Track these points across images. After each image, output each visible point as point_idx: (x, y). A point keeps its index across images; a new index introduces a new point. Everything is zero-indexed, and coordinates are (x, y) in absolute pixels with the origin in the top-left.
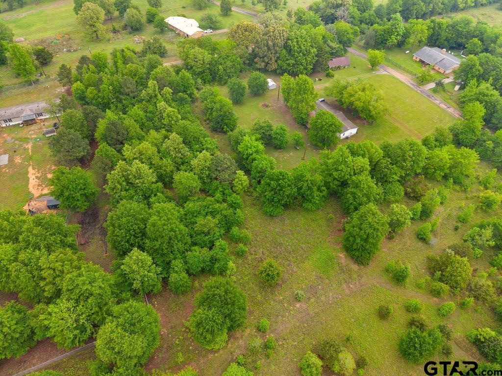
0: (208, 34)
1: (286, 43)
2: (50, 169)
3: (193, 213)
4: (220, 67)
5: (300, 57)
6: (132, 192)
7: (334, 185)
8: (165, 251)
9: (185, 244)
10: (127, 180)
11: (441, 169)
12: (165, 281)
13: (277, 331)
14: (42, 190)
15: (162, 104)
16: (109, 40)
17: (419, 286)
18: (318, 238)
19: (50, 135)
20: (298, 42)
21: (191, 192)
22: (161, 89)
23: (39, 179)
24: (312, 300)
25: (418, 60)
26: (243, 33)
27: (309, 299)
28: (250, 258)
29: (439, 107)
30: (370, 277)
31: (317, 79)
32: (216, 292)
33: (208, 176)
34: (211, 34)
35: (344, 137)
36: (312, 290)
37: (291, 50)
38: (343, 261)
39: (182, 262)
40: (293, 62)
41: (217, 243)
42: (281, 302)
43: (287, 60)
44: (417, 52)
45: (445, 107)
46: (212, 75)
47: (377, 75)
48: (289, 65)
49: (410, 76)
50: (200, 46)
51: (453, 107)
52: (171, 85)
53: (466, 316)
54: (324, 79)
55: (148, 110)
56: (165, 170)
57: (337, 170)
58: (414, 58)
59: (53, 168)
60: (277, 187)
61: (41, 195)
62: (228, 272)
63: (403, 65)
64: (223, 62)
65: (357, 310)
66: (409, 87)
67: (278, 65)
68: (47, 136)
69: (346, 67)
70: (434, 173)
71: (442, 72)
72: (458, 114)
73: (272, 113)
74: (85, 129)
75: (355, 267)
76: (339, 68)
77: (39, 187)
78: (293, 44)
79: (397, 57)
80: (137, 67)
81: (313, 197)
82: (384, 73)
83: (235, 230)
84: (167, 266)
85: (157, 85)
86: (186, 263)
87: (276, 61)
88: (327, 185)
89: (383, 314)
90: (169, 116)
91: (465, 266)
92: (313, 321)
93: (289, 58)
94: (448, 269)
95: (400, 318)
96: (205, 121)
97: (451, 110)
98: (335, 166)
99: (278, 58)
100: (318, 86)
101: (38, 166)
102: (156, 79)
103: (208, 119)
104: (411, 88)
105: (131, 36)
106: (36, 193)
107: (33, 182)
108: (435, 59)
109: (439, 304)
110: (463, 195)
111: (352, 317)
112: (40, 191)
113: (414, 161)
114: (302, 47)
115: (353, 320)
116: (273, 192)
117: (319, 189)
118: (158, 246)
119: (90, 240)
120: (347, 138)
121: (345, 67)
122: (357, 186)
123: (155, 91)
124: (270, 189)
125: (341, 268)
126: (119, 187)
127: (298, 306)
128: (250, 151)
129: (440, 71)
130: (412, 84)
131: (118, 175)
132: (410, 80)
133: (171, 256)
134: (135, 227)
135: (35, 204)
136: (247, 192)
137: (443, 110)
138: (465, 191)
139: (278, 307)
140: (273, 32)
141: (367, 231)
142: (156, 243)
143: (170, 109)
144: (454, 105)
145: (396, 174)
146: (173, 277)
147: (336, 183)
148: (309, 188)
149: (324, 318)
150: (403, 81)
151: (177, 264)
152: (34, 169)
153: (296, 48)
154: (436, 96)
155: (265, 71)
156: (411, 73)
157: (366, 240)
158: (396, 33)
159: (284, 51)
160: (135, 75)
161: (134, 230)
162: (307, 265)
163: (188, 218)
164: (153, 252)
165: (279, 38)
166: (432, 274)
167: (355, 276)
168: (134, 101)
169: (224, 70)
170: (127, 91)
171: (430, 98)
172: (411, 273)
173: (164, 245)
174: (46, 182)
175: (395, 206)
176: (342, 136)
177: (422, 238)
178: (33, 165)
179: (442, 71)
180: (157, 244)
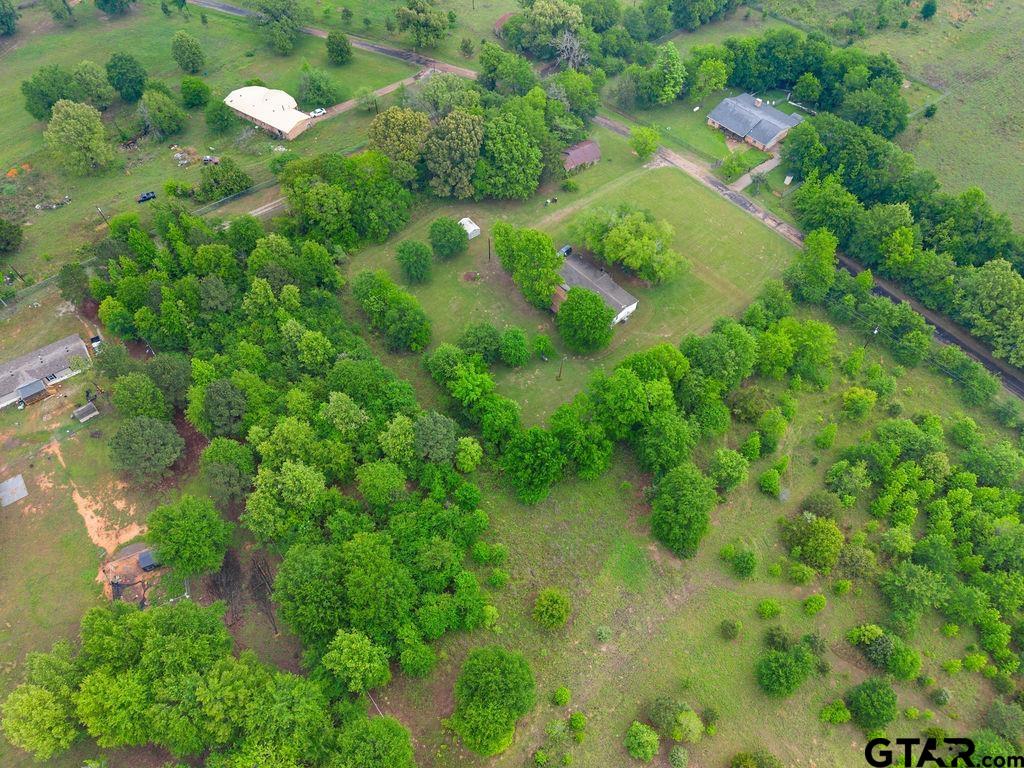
0: (319, 119)
1: (483, 146)
2: (114, 490)
3: (407, 537)
4: (372, 215)
5: (515, 171)
6: (293, 519)
7: (621, 434)
8: (385, 619)
9: (411, 596)
10: (280, 501)
11: (781, 363)
12: (394, 663)
13: (582, 698)
14: (117, 537)
15: (290, 325)
16: (122, 168)
17: (771, 573)
18: (613, 526)
19: (88, 418)
20: (504, 141)
21: (393, 496)
22: (278, 291)
23: (102, 516)
24: (623, 635)
25: (716, 126)
26: (398, 137)
27: (618, 633)
28: (513, 587)
29: (764, 226)
30: (701, 575)
31: (549, 201)
32: (490, 679)
33: (415, 458)
34: (324, 118)
35: (617, 321)
36: (620, 618)
37: (493, 158)
38: (657, 557)
39: (414, 626)
40: (503, 180)
41: (460, 581)
42: (577, 651)
43: (490, 177)
44: (713, 112)
45: (773, 224)
46: (359, 229)
47: (652, 171)
48: (495, 185)
49: (707, 164)
50: (325, 177)
51: (788, 222)
52: (292, 276)
53: (843, 605)
54: (561, 197)
55: (265, 337)
56: (337, 464)
57: (623, 410)
58: (710, 123)
59: (119, 488)
60: (535, 461)
61: (120, 548)
62: (488, 623)
63: (692, 144)
64: (373, 202)
65: (691, 634)
66: (709, 189)
67: (476, 188)
68: (82, 421)
69: (596, 163)
70: (770, 371)
71: (761, 148)
72: (795, 236)
73: (485, 291)
74: (161, 404)
75: (676, 564)
76: (582, 167)
77: (110, 532)
78: (496, 146)
79: (680, 124)
80: (216, 251)
81: (593, 462)
82: (662, 165)
83: (482, 548)
84: (392, 640)
85: (269, 287)
86: (420, 627)
87: (471, 181)
88: (610, 435)
89: (727, 632)
90: (310, 349)
91: (833, 535)
92: (630, 668)
93: (493, 173)
94: (810, 544)
95: (752, 632)
96: (372, 332)
97: (782, 229)
98: (619, 404)
99: (474, 176)
100: (553, 215)
101: (91, 488)
102: (263, 273)
103: (376, 328)
104: (712, 192)
105: (163, 148)
106: (108, 544)
107: (93, 524)
108: (747, 123)
109: (804, 595)
110: (819, 398)
111: (685, 648)
112: (114, 539)
113: (738, 364)
114: (514, 151)
115: (686, 652)
116: (529, 471)
117: (600, 445)
118: (371, 615)
119: (241, 615)
120: (622, 321)
121: (592, 163)
122: (659, 432)
123: (267, 297)
124: (524, 465)
125: (656, 571)
126: (271, 517)
127: (604, 649)
128: (473, 396)
129: (756, 145)
130: (713, 183)
131: (266, 498)
132: (710, 175)
133: (396, 623)
134: (329, 593)
135: (116, 568)
136: (482, 466)
137: (770, 230)
138: (821, 391)
139: (576, 659)
140: (456, 129)
141: (688, 516)
142: (368, 611)
143: (309, 334)
144: (787, 215)
145: (713, 390)
146: (407, 657)
147: (625, 430)
148: (585, 448)
149: (645, 659)
150: (697, 177)
151: (408, 633)
152: (84, 496)
153: (503, 155)
154: (758, 203)
155: (452, 199)
156: (707, 158)
157: (688, 527)
158: (672, 82)
159: (483, 163)
160: (217, 265)
161: (329, 599)
162: (604, 578)
163: (402, 547)
164: (365, 626)
165: (469, 140)
166: (789, 550)
167: (678, 579)
168: (230, 319)
169: (380, 218)
170: (212, 303)
171: (747, 208)
172: (759, 557)
173: (382, 610)
174: (117, 520)
175: (722, 453)
176: (616, 320)
177: (765, 490)
178: (80, 490)
179: (759, 145)
180: (370, 613)
